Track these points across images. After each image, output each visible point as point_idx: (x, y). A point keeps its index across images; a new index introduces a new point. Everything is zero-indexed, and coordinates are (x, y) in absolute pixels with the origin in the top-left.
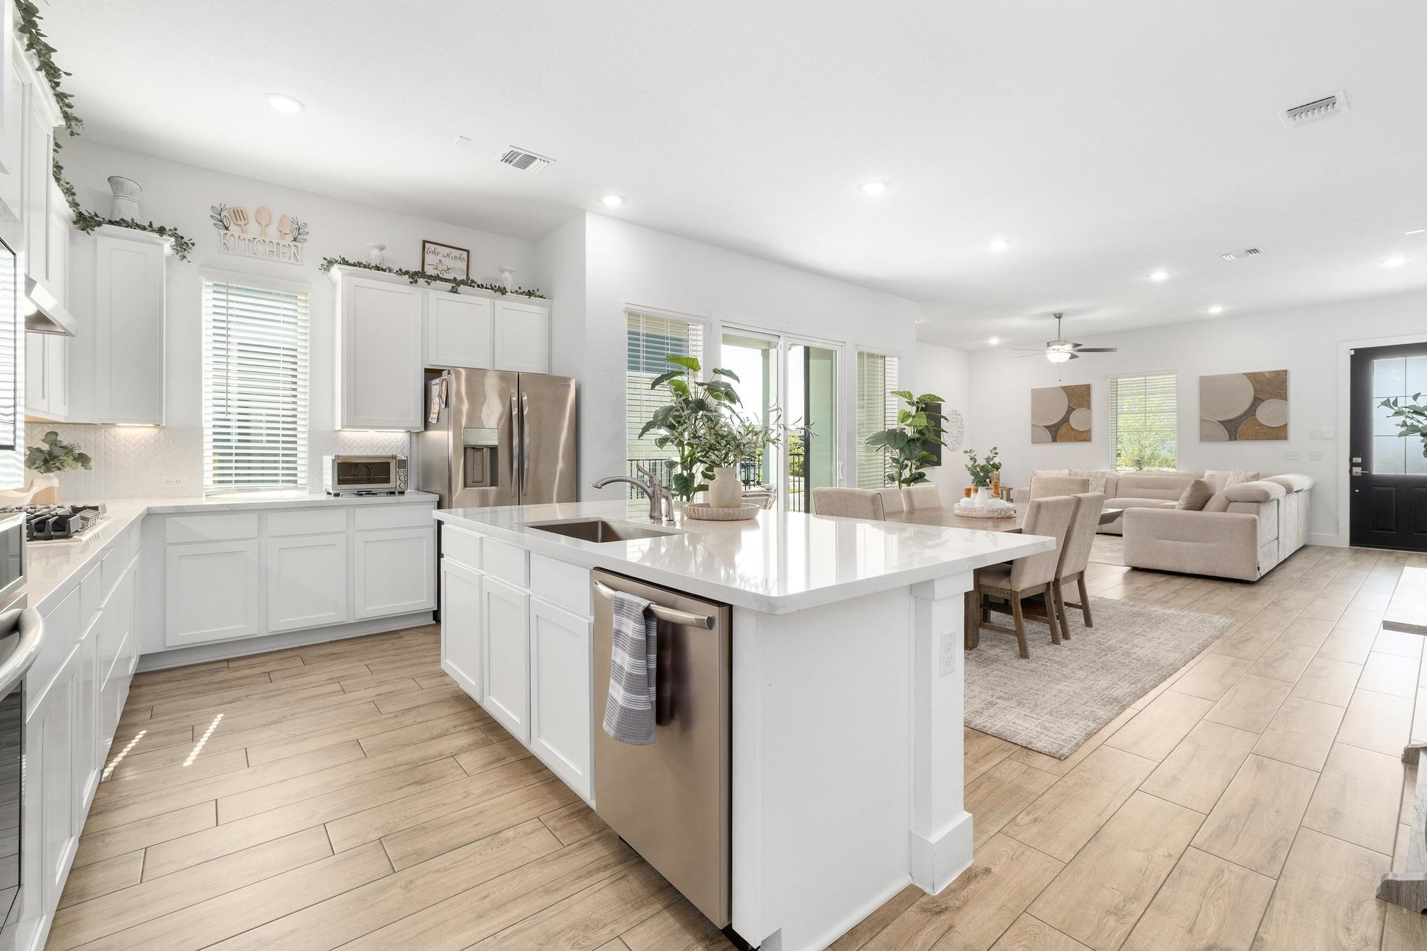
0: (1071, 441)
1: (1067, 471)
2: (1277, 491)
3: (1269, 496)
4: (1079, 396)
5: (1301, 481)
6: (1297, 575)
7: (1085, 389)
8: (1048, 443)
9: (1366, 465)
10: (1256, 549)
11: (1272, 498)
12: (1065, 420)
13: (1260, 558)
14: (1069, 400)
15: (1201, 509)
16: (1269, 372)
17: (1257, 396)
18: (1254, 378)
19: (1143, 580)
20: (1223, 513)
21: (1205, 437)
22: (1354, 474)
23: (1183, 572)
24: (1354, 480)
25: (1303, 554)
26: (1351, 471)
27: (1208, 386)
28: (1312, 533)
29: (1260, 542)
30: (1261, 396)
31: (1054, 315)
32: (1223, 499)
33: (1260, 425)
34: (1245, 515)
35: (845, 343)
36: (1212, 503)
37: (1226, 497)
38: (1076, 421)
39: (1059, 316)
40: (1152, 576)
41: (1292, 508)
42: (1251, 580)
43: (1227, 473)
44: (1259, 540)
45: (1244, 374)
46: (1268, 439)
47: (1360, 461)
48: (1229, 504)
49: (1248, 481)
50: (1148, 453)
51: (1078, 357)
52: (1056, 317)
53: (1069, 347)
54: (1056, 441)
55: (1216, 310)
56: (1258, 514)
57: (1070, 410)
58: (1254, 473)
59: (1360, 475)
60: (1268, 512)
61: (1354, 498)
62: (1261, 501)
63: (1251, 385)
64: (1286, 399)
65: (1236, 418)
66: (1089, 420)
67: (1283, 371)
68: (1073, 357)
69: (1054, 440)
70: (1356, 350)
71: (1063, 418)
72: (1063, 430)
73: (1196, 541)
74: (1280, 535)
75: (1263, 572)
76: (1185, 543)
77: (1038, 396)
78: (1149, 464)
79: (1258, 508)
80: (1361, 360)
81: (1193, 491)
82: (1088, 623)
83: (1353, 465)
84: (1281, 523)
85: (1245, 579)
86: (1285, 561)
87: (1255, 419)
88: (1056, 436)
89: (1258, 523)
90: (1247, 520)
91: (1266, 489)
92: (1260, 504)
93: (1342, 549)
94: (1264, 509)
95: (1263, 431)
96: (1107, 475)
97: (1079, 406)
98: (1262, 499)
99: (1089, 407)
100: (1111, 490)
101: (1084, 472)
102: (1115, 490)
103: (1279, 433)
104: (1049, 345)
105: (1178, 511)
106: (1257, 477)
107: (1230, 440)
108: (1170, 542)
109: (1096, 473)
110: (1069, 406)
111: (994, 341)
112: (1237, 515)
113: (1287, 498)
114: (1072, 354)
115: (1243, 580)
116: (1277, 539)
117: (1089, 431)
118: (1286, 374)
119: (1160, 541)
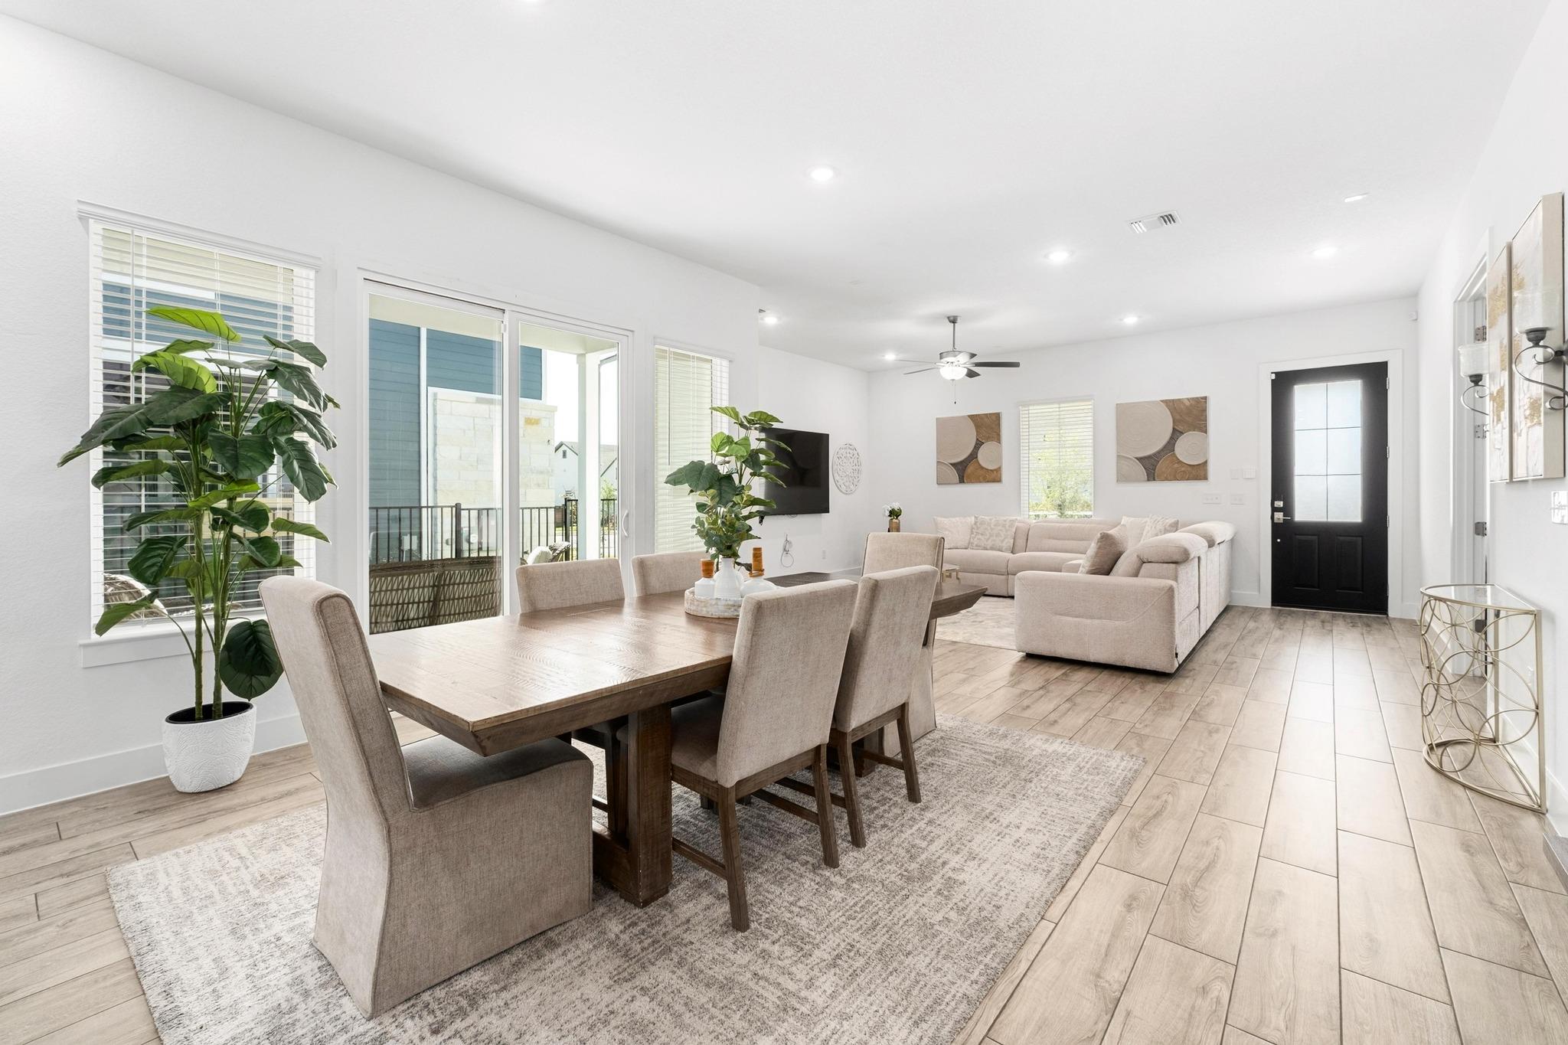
0: (980, 482)
1: (973, 518)
2: (1197, 547)
3: (1189, 554)
4: (988, 427)
5: (1222, 531)
6: (1221, 656)
7: (994, 418)
8: (955, 484)
9: (1288, 510)
10: (1174, 628)
11: (1192, 556)
12: (973, 456)
13: (1178, 640)
14: (977, 432)
15: (1108, 573)
16: (1188, 399)
17: (1176, 427)
18: (1172, 405)
19: (1038, 675)
20: (1135, 578)
21: (1122, 478)
22: (1276, 521)
23: (1086, 660)
24: (1277, 529)
25: (1225, 621)
26: (1272, 517)
27: (1125, 414)
28: (1233, 591)
29: (1178, 618)
30: (1180, 428)
31: (948, 318)
32: (1134, 558)
33: (1180, 462)
34: (1160, 580)
35: (632, 331)
36: (1122, 565)
37: (1138, 556)
38: (985, 458)
39: (953, 321)
40: (1047, 669)
41: (1214, 563)
42: (1167, 671)
43: (1145, 520)
44: (1176, 616)
45: (1162, 401)
46: (1188, 480)
47: (1282, 506)
48: (1142, 565)
49: (1166, 531)
50: (1069, 496)
51: (979, 375)
52: (950, 322)
53: (963, 359)
54: (964, 482)
55: (1131, 320)
56: (1176, 579)
57: (979, 444)
58: (1173, 520)
59: (1282, 521)
60: (1188, 572)
61: (1276, 549)
62: (1179, 561)
63: (1169, 413)
64: (1206, 432)
65: (1155, 454)
66: (1000, 457)
67: (1202, 398)
68: (971, 374)
69: (962, 481)
70: (1277, 374)
71: (971, 454)
72: (970, 469)
73: (1100, 618)
74: (1201, 603)
75: (1181, 658)
76: (1089, 621)
77: (944, 426)
78: (1070, 509)
79: (1176, 571)
80: (1283, 384)
81: (1099, 548)
82: (913, 795)
83: (1274, 510)
84: (1203, 585)
85: (1160, 670)
86: (1208, 632)
87: (1174, 454)
88: (963, 477)
89: (1176, 593)
90: (1161, 589)
91: (1187, 545)
92: (1178, 566)
93: (1264, 610)
94: (1183, 570)
95: (1183, 469)
96: (1016, 524)
97: (988, 439)
98: (1179, 559)
99: (999, 441)
100: (1021, 542)
101: (990, 520)
102: (1025, 541)
103: (1198, 472)
104: (941, 356)
105: (1082, 576)
106: (1175, 527)
107: (1148, 480)
108: (1070, 619)
109: (1005, 521)
110: (977, 439)
111: (890, 357)
112: (1152, 581)
113: (1209, 553)
114: (969, 370)
115: (1158, 672)
116: (1198, 607)
117: (998, 470)
118: (1206, 402)
119: (1058, 617)
